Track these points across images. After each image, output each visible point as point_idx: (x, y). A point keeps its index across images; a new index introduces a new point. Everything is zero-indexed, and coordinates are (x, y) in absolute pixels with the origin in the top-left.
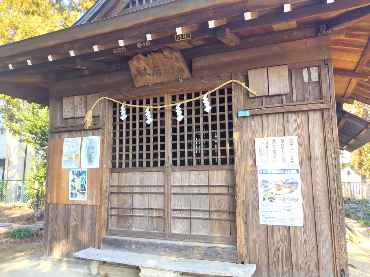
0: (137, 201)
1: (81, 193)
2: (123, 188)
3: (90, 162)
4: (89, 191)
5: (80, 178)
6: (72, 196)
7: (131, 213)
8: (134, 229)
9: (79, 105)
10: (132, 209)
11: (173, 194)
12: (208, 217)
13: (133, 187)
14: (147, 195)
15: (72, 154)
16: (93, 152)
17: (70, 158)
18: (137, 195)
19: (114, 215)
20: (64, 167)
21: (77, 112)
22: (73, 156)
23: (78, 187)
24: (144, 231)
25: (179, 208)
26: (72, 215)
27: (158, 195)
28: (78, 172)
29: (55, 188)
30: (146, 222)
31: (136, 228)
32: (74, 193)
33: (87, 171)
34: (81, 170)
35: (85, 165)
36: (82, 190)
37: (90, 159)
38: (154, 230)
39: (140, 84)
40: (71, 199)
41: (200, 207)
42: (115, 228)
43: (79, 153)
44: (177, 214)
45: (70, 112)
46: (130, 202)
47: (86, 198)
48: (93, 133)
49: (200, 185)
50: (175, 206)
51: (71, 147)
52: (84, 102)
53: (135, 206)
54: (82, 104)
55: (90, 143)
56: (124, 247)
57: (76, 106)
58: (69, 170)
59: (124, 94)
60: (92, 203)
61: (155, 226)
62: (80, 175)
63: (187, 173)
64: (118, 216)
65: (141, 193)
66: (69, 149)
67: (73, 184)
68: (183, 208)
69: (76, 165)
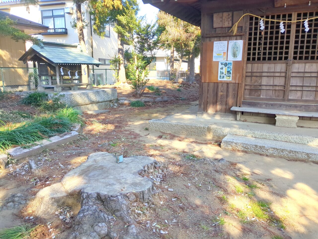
0: (264, 81)
1: (227, 76)
2: (255, 73)
3: (234, 57)
4: (234, 75)
5: (227, 67)
6: (220, 78)
7: (260, 87)
8: (261, 97)
9: (227, 19)
10: (261, 86)
11: (292, 77)
12: (315, 89)
13: (262, 72)
14: (273, 77)
15: (220, 52)
16: (237, 51)
17: (219, 54)
18: (265, 77)
19: (248, 89)
20: (214, 60)
21: (225, 24)
22: (221, 53)
23: (225, 72)
24: (269, 97)
25: (295, 85)
26: (219, 89)
27: (280, 77)
28: (225, 63)
29: (207, 73)
30: (270, 93)
31: (263, 96)
32: (222, 76)
33: (232, 63)
34: (227, 62)
35: (231, 59)
36: (229, 74)
37: (235, 55)
38: (276, 97)
39: (279, 5)
40: (219, 79)
41: (310, 84)
42: (248, 96)
43: (226, 51)
44: (293, 88)
45: (219, 23)
46: (260, 81)
47: (231, 79)
48: (236, 38)
49: (312, 71)
50: (292, 83)
51: (220, 47)
52: (231, 17)
53: (262, 84)
54: (229, 18)
55: (235, 45)
56: (258, 106)
57: (224, 19)
58: (218, 62)
59: (263, 11)
60: (236, 82)
61: (277, 95)
62: (227, 65)
63: (304, 64)
64: (250, 90)
65: (268, 76)
66: (218, 48)
67: (222, 70)
68: (298, 85)
69: (224, 59)
